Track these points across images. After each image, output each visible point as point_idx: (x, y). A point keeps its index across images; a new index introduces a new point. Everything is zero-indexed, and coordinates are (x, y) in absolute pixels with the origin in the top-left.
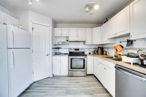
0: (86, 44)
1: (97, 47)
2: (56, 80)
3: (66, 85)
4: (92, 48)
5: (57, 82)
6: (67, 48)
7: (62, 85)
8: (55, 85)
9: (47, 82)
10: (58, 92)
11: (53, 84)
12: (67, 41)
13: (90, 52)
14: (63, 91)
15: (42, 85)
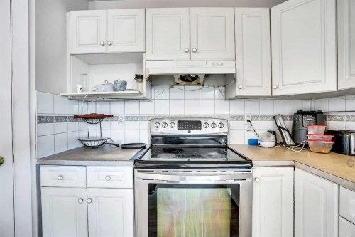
0: (238, 92)
6: (142, 118)
12: (139, 77)
13: (255, 137)
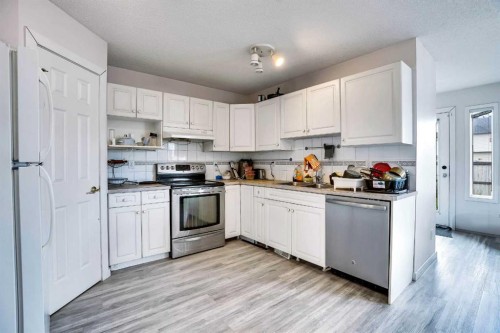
0: (214, 149)
1: (236, 158)
2: (140, 281)
3: (189, 283)
4: (224, 163)
5: (153, 285)
6: (147, 163)
7: (178, 286)
8: (158, 296)
9: (110, 298)
10: (189, 307)
11: (145, 296)
12: (153, 135)
13: (219, 174)
14: (201, 298)
15: (101, 315)
